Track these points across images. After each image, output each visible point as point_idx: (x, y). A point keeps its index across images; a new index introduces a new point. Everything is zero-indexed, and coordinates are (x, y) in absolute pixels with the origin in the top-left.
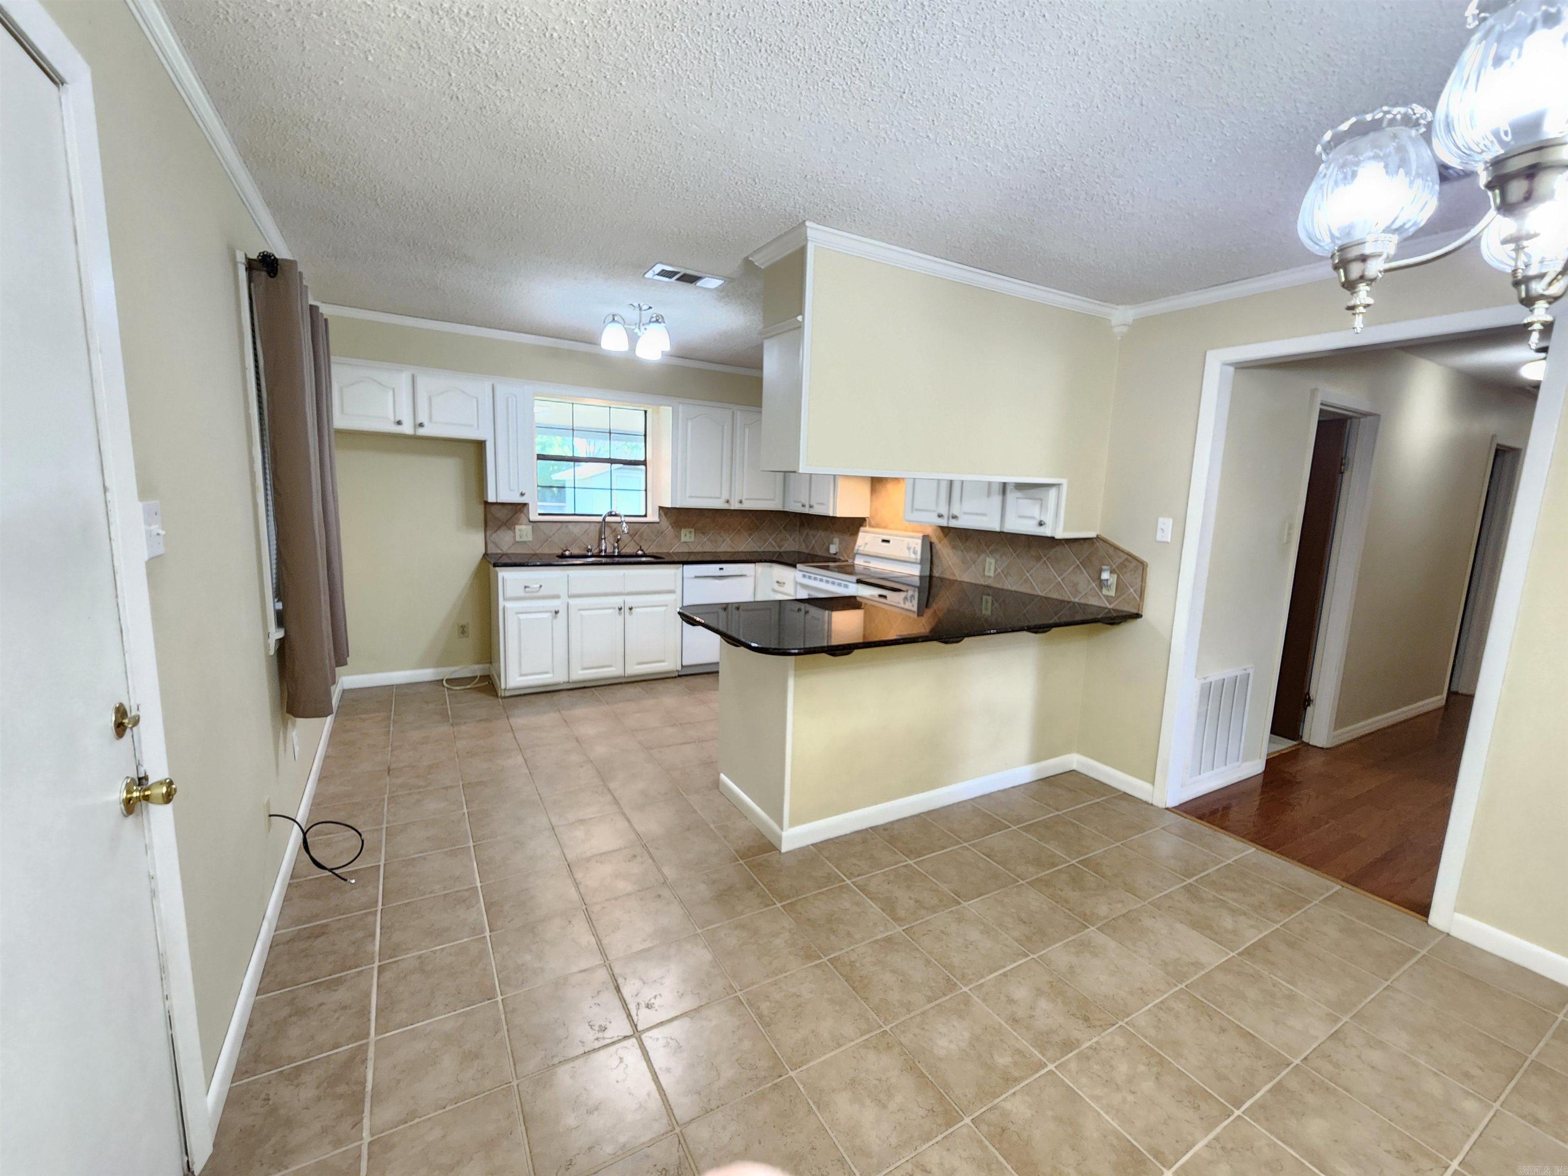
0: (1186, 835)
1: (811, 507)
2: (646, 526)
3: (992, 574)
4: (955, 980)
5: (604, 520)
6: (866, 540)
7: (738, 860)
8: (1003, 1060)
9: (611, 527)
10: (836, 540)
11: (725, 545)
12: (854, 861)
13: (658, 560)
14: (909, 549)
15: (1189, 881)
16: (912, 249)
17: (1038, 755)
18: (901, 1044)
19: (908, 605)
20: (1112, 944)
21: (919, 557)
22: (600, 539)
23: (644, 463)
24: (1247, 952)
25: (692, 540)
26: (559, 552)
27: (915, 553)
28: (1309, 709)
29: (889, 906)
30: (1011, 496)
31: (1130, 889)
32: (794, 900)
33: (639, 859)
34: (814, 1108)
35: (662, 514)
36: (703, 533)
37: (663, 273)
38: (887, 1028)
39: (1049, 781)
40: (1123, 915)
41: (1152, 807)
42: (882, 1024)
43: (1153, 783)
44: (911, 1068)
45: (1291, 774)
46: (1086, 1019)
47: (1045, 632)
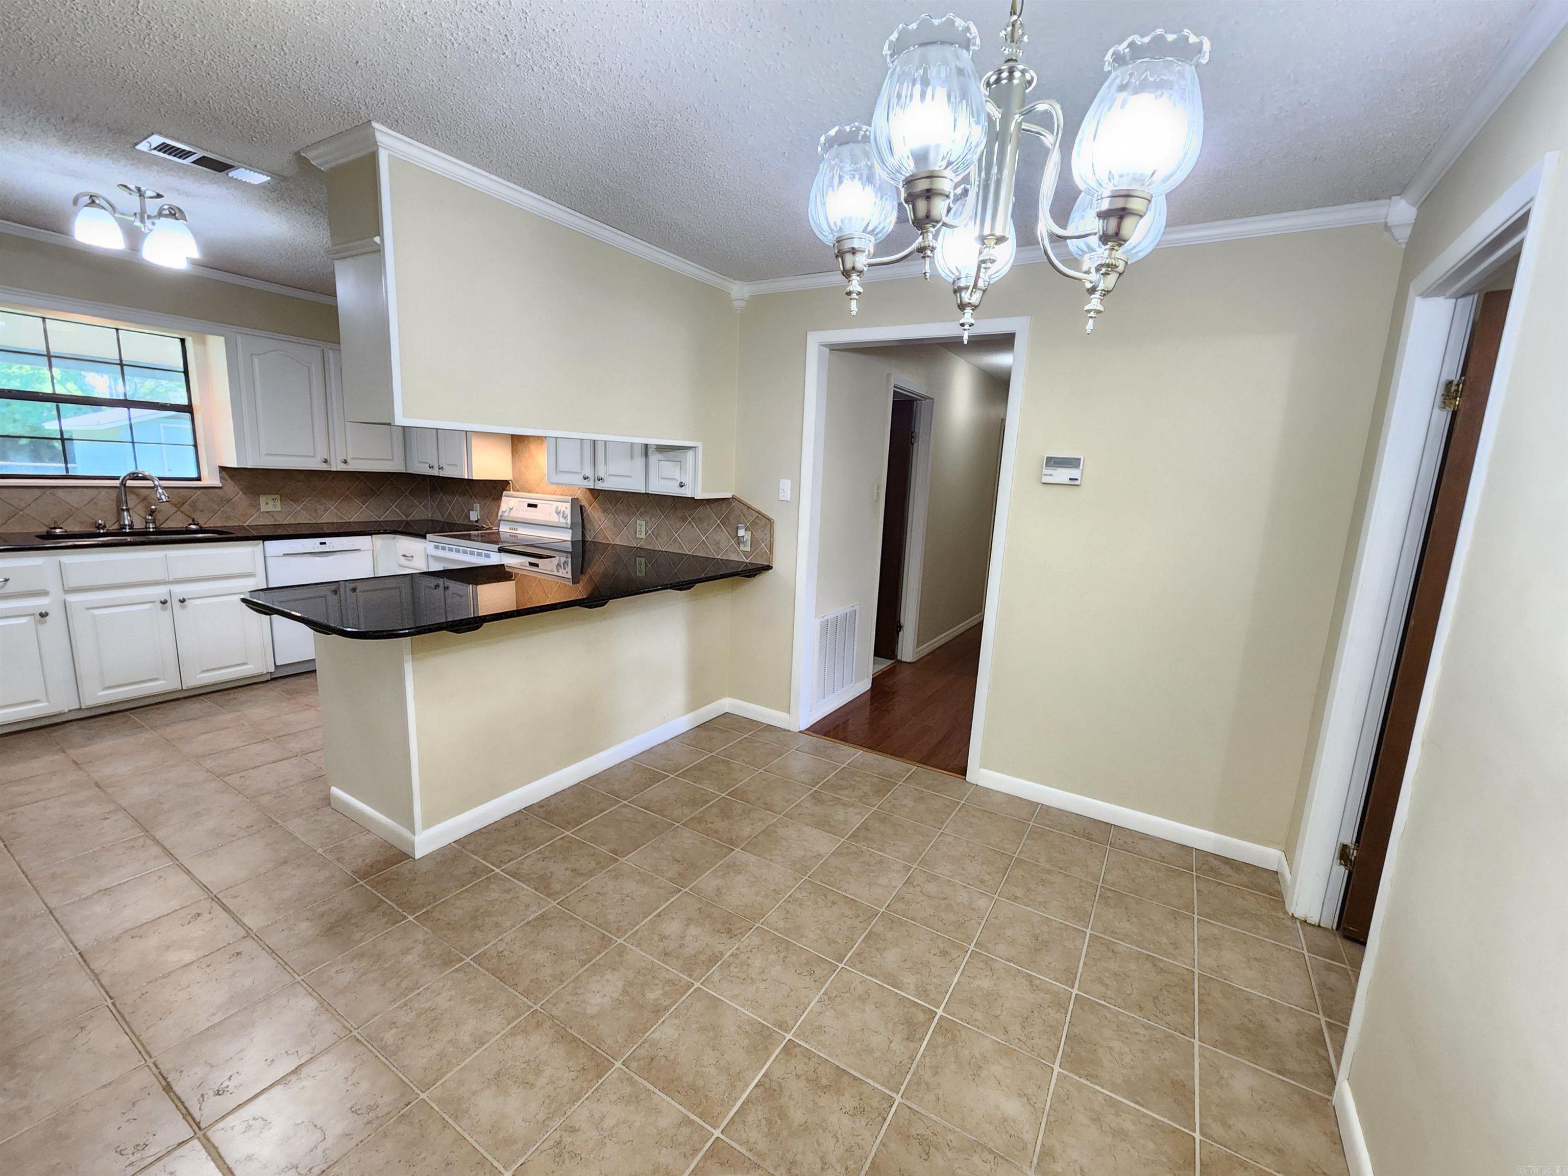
0: (816, 751)
1: (441, 468)
2: (199, 492)
3: (643, 536)
4: (610, 935)
5: (123, 484)
6: (511, 505)
7: (357, 882)
8: (653, 995)
9: (138, 495)
10: (477, 506)
11: (329, 515)
12: (506, 847)
13: (223, 536)
14: (558, 513)
15: (814, 789)
16: (514, 183)
17: (694, 704)
18: (553, 1017)
19: (562, 573)
20: (752, 858)
21: (569, 521)
22: (120, 511)
23: (188, 409)
24: (853, 835)
25: (279, 508)
26: (43, 530)
27: (565, 518)
28: (901, 633)
29: (543, 884)
30: (654, 458)
31: (768, 807)
32: (429, 907)
33: (206, 917)
34: (451, 1121)
35: (226, 476)
36: (295, 501)
37: (164, 148)
38: (537, 1007)
39: (704, 727)
40: (763, 831)
41: (789, 733)
42: (531, 1004)
43: (789, 713)
44: (563, 1036)
45: (888, 687)
46: (729, 931)
47: (689, 588)
